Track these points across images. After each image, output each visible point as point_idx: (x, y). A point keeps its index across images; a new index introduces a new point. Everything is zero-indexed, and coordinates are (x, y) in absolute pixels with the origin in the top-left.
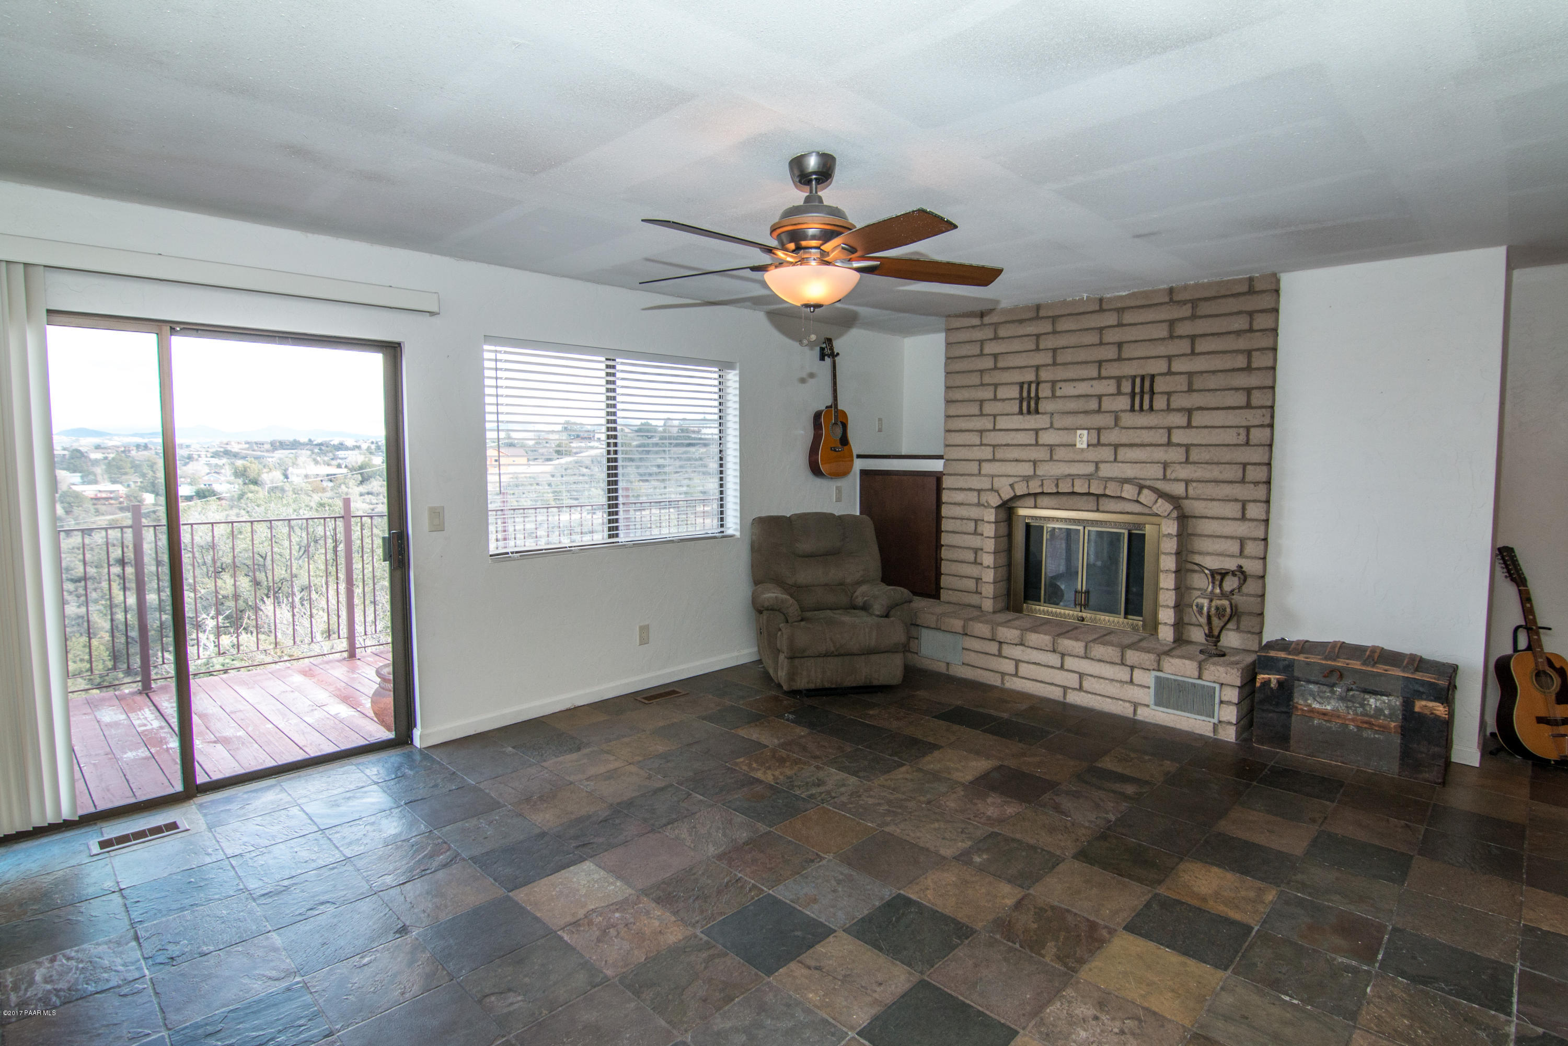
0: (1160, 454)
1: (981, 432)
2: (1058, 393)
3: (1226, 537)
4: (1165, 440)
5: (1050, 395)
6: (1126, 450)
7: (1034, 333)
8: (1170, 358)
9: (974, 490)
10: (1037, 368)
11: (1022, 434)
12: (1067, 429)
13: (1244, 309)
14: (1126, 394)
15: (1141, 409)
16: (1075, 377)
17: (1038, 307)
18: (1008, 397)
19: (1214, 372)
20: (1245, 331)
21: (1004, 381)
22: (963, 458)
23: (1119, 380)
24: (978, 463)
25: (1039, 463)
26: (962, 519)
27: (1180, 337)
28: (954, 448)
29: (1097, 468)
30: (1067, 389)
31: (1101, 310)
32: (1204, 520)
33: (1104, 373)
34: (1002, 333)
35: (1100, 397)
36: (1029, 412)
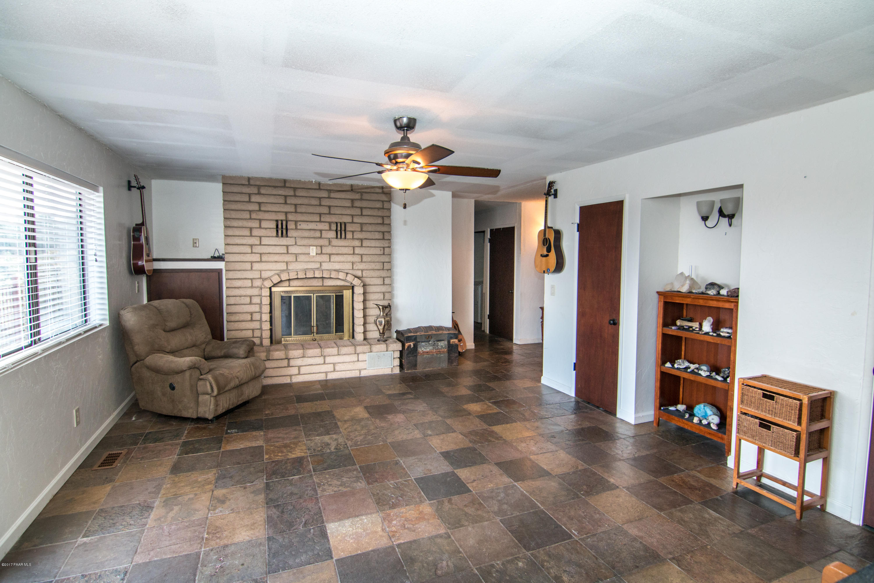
0: (350, 258)
1: (251, 246)
2: (299, 227)
3: (378, 293)
4: (352, 252)
5: (294, 228)
6: (335, 256)
7: (283, 194)
8: (352, 216)
9: (248, 279)
10: (286, 213)
11: (279, 247)
12: (304, 246)
13: (380, 199)
14: (333, 230)
15: (341, 238)
16: (308, 220)
17: (285, 181)
18: (269, 227)
19: (370, 224)
20: (381, 208)
21: (265, 218)
22: (239, 260)
23: (330, 223)
24: (250, 263)
25: (289, 263)
26: (240, 296)
27: (356, 207)
28: (231, 254)
29: (321, 265)
30: (304, 226)
31: (320, 189)
32: (370, 286)
33: (322, 219)
34: (263, 191)
35: (321, 231)
36: (282, 236)
